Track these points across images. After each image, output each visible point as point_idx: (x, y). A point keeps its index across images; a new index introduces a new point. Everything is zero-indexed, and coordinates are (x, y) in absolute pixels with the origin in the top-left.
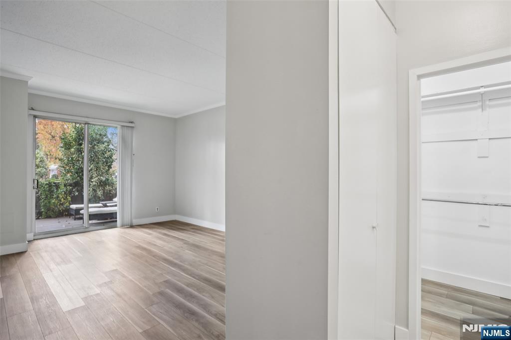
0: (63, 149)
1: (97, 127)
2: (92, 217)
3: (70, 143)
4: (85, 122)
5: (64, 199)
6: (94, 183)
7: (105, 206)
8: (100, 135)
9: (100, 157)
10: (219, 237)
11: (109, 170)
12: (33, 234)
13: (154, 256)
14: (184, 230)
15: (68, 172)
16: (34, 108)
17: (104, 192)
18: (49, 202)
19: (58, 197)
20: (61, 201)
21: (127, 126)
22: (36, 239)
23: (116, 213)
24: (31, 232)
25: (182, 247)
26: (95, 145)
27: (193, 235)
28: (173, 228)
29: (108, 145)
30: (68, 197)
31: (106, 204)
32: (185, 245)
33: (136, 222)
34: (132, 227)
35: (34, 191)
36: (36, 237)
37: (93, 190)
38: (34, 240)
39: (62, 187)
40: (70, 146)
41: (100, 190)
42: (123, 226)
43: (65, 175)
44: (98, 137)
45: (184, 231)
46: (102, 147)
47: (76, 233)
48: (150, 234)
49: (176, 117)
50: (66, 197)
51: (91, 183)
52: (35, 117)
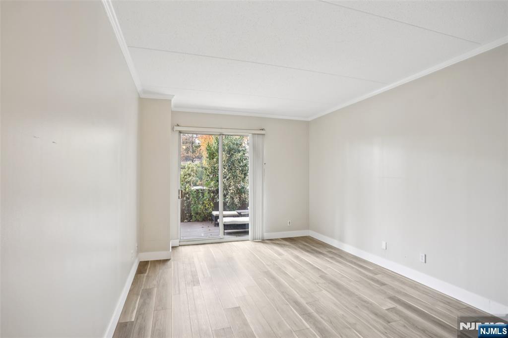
0: (208, 159)
1: (234, 137)
2: (227, 226)
3: (214, 153)
4: (219, 134)
5: (208, 205)
6: (232, 191)
7: (240, 215)
8: (237, 144)
9: (236, 166)
10: (367, 273)
11: (245, 177)
12: (178, 240)
13: (282, 293)
14: (320, 253)
15: (212, 180)
16: (179, 124)
17: (240, 199)
18: (197, 208)
19: (203, 203)
20: (206, 206)
21: (258, 134)
22: (181, 246)
23: (248, 224)
24: (177, 239)
25: (318, 283)
26: (232, 154)
27: (331, 263)
28: (306, 248)
29: (244, 154)
30: (211, 204)
31: (240, 213)
32: (321, 281)
33: (267, 236)
34: (263, 241)
35: (179, 201)
36: (181, 244)
37: (231, 197)
38: (180, 246)
39: (206, 194)
40: (213, 156)
41: (236, 198)
42: (254, 240)
43: (210, 183)
44: (235, 146)
45: (319, 255)
46: (238, 156)
47: (212, 243)
48: (280, 254)
49: (310, 119)
50: (210, 203)
51: (229, 191)
52: (180, 132)
